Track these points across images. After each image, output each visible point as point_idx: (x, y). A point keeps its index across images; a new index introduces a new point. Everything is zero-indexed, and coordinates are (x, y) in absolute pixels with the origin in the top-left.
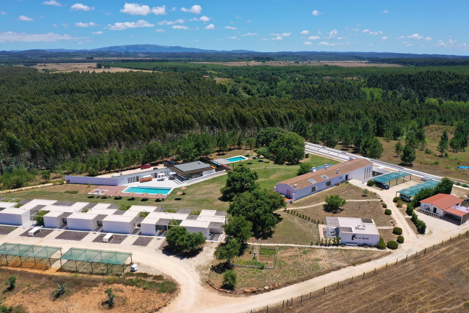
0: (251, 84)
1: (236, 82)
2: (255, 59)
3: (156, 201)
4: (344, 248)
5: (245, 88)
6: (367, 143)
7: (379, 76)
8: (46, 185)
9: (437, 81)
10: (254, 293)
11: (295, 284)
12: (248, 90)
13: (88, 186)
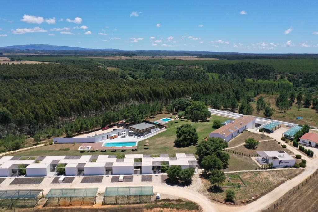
0: (134, 71)
1: (122, 70)
2: (125, 55)
3: (132, 151)
4: (276, 170)
5: (130, 74)
6: (243, 106)
7: (214, 65)
8: (38, 146)
9: (249, 68)
10: (248, 202)
11: (267, 194)
12: (132, 75)
13: (73, 144)
